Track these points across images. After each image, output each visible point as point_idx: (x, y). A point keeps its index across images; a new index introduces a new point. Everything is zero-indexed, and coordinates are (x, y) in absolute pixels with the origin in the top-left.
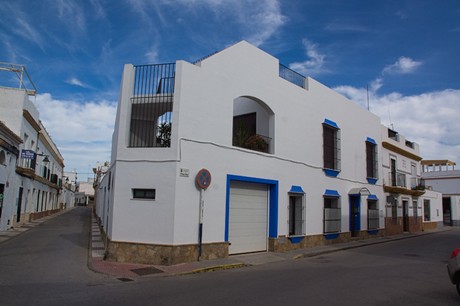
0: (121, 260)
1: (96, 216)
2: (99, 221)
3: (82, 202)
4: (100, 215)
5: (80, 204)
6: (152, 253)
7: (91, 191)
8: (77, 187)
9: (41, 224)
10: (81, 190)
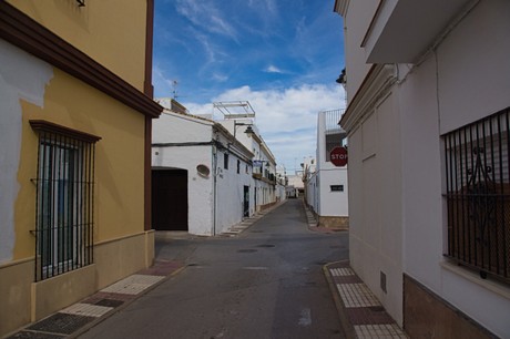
0: (327, 226)
1: (308, 206)
2: (312, 209)
3: (292, 194)
4: (312, 204)
5: (290, 197)
6: (343, 221)
7: (301, 185)
8: (287, 181)
9: (270, 213)
10: (290, 184)
